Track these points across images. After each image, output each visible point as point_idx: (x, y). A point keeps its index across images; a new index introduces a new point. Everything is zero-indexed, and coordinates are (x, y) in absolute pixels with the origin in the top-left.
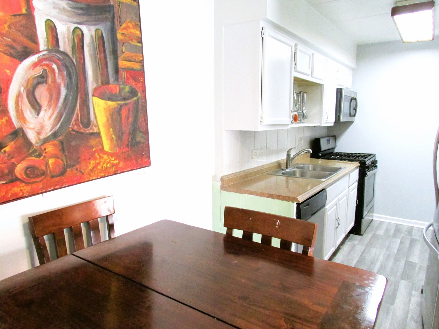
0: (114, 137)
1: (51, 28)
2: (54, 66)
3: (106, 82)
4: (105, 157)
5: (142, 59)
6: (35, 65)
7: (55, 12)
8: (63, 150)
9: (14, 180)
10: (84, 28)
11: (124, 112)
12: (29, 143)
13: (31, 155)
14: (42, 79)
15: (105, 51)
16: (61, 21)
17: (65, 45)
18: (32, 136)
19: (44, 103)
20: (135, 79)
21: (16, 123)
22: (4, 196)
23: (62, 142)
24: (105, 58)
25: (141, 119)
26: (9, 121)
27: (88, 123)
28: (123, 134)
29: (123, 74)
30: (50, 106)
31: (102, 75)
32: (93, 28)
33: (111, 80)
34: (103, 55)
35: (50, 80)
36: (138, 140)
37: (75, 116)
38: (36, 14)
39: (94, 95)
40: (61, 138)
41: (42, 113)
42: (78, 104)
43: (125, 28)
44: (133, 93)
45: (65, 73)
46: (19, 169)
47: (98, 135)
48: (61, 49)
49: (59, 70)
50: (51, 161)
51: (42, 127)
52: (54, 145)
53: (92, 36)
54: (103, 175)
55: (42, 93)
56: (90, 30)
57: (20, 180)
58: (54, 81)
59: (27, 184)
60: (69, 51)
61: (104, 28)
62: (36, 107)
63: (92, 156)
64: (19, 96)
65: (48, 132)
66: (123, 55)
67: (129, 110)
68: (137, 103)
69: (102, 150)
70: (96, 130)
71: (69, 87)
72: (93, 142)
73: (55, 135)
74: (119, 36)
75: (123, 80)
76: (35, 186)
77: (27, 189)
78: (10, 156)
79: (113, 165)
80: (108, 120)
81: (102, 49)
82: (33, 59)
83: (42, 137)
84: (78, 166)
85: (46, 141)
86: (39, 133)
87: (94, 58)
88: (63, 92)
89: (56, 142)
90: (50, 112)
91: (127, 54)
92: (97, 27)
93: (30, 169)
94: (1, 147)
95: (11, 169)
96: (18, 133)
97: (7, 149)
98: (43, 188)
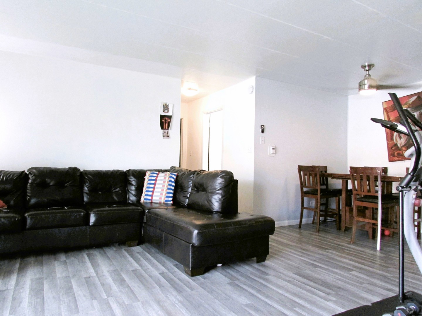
9: (394, 156)
10: (415, 113)
12: (398, 147)
13: (398, 150)
18: (399, 145)
21: (395, 142)
26: (394, 142)
32: (418, 112)
40: (407, 146)
41: (402, 139)
46: (396, 154)
51: (402, 143)
52: (405, 148)
53: (418, 115)
56: (417, 113)
57: (396, 156)
59: (398, 157)
62: (400, 138)
65: (403, 144)
76: (399, 158)
77: (397, 159)
78: (394, 150)
83: (402, 145)
85: (403, 146)
86: (401, 144)
90: (404, 139)
92: (420, 111)
93: (399, 154)
94: (392, 148)
95: (394, 153)
96: (396, 145)
97: (393, 148)
98: (401, 159)
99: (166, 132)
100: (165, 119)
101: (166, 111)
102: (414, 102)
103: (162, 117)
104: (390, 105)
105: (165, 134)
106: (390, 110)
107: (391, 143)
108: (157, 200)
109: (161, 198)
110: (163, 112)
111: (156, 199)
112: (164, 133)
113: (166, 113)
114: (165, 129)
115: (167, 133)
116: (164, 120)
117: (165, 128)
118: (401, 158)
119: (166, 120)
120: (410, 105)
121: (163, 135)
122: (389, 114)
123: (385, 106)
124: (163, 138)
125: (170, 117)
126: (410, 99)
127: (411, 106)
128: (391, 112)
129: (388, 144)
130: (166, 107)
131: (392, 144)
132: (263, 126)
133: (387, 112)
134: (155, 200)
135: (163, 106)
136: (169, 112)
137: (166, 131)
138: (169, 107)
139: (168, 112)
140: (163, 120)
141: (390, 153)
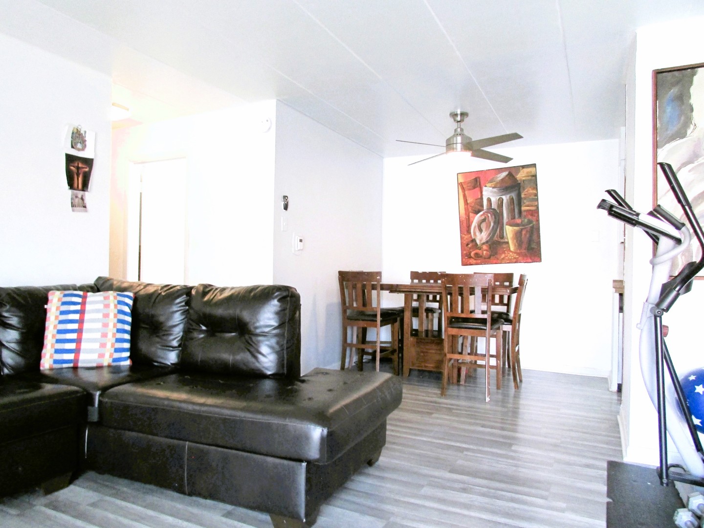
0: (517, 244)
1: (489, 200)
2: (489, 215)
3: (514, 218)
4: (511, 253)
5: (537, 204)
6: (482, 215)
7: (491, 194)
8: (490, 248)
9: (470, 257)
10: (504, 197)
11: (524, 232)
12: (476, 244)
13: (477, 249)
14: (484, 220)
15: (514, 204)
16: (493, 196)
17: (494, 206)
18: (478, 242)
19: (484, 230)
20: (532, 215)
21: (473, 237)
22: (467, 263)
23: (490, 245)
24: (514, 207)
25: (535, 237)
26: (471, 237)
27: (502, 237)
28: (522, 243)
29: (524, 214)
30: (486, 230)
31: (511, 216)
32: (508, 196)
33: (517, 216)
34: (512, 206)
35: (487, 220)
36: (533, 246)
37: (496, 234)
38: (484, 197)
39: (507, 225)
40: (489, 243)
41: (483, 233)
42: (498, 230)
43: (527, 191)
44: (530, 222)
45: (493, 217)
46: (472, 254)
47: (508, 243)
48: (493, 208)
49: (491, 216)
50: (485, 252)
51: (482, 239)
52: (487, 246)
53: (507, 199)
54: (508, 262)
55: (483, 226)
56: (506, 197)
57: (472, 258)
58: (488, 221)
59: (475, 260)
60: (496, 208)
61: (514, 195)
62: (481, 231)
63: (504, 252)
64: (475, 227)
65: (484, 240)
66: (524, 205)
67: (527, 231)
68: (532, 227)
69: (509, 250)
70: (506, 240)
71: (495, 223)
72: (505, 246)
73: (487, 242)
74: (523, 196)
75: (524, 216)
76: (477, 261)
77: (475, 261)
78: (470, 248)
79: (515, 258)
80: (513, 236)
81: (512, 203)
82: (481, 213)
83: (482, 242)
84: (496, 256)
85: (484, 244)
87: (508, 208)
88: (492, 224)
89: (487, 244)
90: (486, 232)
91: (527, 203)
92: (510, 195)
93: (476, 254)
94: (467, 245)
95: (470, 253)
96: (473, 241)
97: (469, 246)
98: (481, 262)
99: (80, 196)
100: (76, 165)
101: (79, 146)
102: (502, 180)
103: (70, 159)
104: (469, 179)
105: (77, 200)
106: (467, 186)
107: (466, 237)
108: (90, 361)
109: (101, 356)
110: (72, 147)
111: (87, 358)
112: (74, 197)
113: (79, 150)
114: (78, 189)
115: (82, 199)
116: (74, 167)
117: (76, 185)
118: (479, 261)
119: (78, 168)
120: (497, 183)
121: (72, 203)
122: (466, 192)
123: (461, 180)
124: (73, 211)
125: (89, 162)
126: (499, 175)
127: (498, 185)
128: (470, 190)
129: (462, 238)
130: (78, 138)
131: (467, 239)
132: (287, 197)
133: (463, 189)
134: (84, 361)
135: (73, 133)
136: (86, 149)
137: (80, 193)
138: (87, 139)
139: (83, 149)
140: (72, 168)
141: (465, 252)
